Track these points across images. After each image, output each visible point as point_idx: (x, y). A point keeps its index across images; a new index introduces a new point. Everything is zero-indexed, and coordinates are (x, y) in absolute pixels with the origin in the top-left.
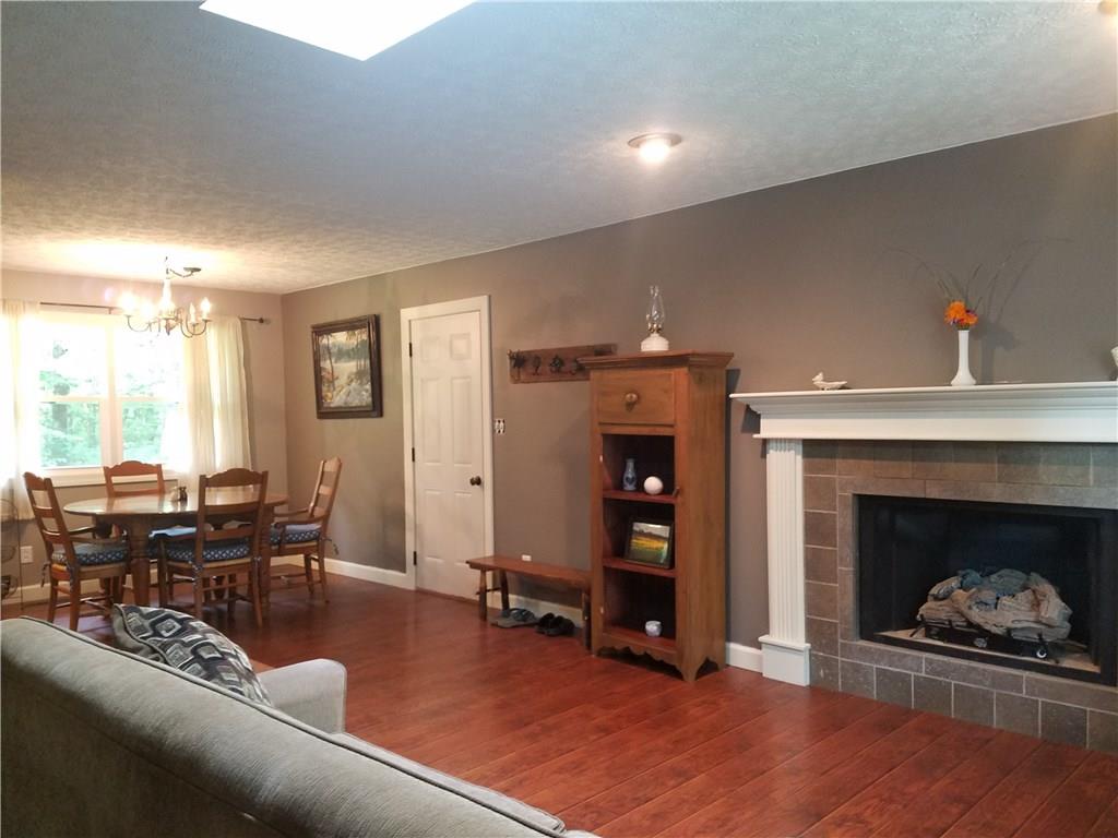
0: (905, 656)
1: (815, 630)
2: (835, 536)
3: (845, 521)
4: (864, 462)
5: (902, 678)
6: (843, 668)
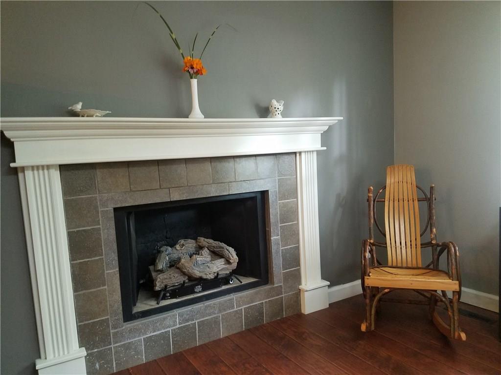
0: (165, 319)
1: (88, 333)
2: (101, 246)
3: (108, 233)
5: (165, 336)
6: (116, 352)
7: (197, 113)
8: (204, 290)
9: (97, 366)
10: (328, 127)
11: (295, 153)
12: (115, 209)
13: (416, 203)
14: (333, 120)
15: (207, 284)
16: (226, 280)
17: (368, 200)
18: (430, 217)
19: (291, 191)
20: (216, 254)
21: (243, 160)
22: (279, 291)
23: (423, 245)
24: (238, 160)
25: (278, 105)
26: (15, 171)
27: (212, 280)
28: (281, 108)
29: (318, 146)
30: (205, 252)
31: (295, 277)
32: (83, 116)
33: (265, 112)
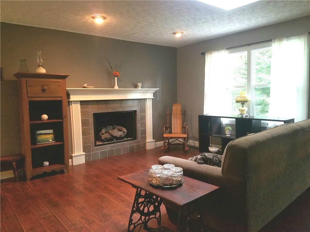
0: (105, 147)
1: (85, 149)
2: (89, 124)
3: (91, 120)
4: (95, 105)
5: (105, 152)
6: (92, 155)
7: (116, 87)
8: (116, 140)
9: (87, 158)
10: (155, 91)
11: (145, 99)
12: (93, 114)
13: (181, 115)
14: (157, 89)
15: (117, 138)
16: (123, 138)
17: (167, 114)
18: (184, 120)
19: (144, 111)
20: (120, 130)
21: (129, 100)
22: (139, 142)
23: (182, 128)
24: (128, 100)
25: (140, 85)
26: (69, 102)
27: (119, 137)
28: (141, 85)
29: (152, 97)
30: (116, 129)
31: (145, 138)
32: (87, 88)
33: (136, 86)
